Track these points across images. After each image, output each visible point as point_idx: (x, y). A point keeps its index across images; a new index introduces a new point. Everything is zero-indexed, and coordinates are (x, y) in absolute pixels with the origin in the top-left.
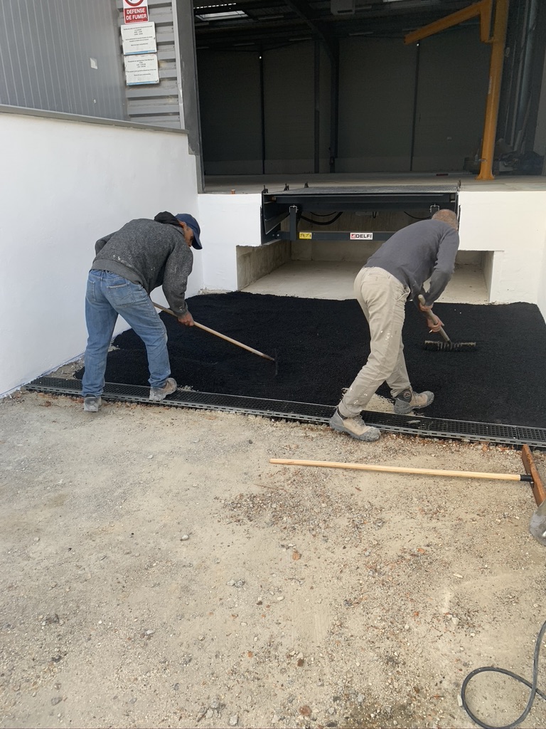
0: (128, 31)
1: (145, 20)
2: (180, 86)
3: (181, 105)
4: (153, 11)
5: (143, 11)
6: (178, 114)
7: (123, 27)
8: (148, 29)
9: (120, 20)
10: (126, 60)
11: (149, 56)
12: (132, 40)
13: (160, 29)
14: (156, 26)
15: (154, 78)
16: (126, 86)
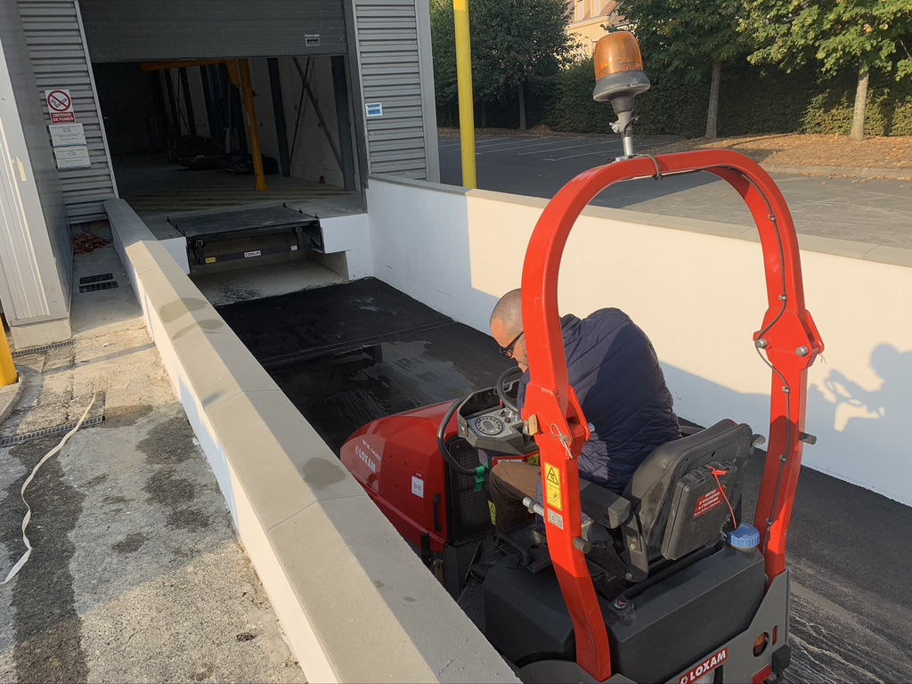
0: (56, 130)
1: (74, 121)
4: (79, 115)
5: (69, 115)
6: (111, 188)
7: (50, 126)
8: (77, 129)
9: (47, 122)
10: (56, 150)
11: (79, 147)
12: (61, 136)
13: (87, 128)
14: (83, 125)
15: (87, 162)
16: (57, 169)
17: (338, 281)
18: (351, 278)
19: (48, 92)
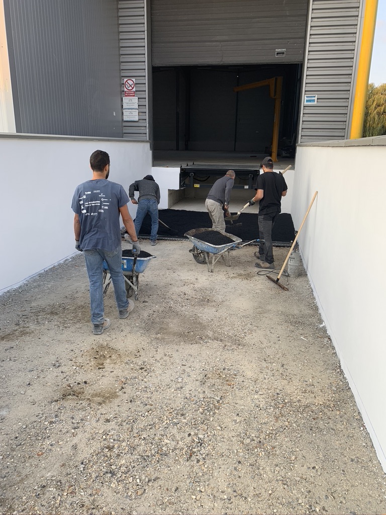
0: (126, 100)
1: (134, 96)
2: (147, 123)
3: (148, 130)
4: (137, 93)
5: (133, 92)
6: (146, 134)
7: (123, 98)
8: (135, 100)
9: (122, 95)
10: (124, 111)
11: (134, 110)
12: (127, 103)
13: (140, 100)
14: (138, 98)
15: (136, 119)
16: (123, 121)
19: (125, 80)
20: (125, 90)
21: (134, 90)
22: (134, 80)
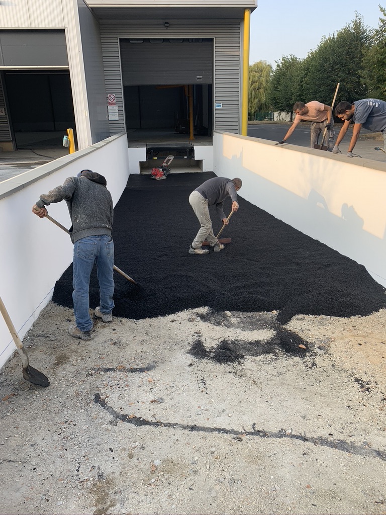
0: (110, 107)
1: (115, 105)
2: (124, 121)
4: (117, 103)
5: (114, 103)
6: (124, 127)
8: (116, 107)
9: (108, 105)
10: (109, 114)
11: (116, 114)
12: (111, 109)
13: (119, 107)
15: (117, 119)
16: (109, 120)
17: (199, 171)
18: (204, 171)
19: (109, 95)
20: (109, 101)
21: (115, 101)
22: (114, 95)
